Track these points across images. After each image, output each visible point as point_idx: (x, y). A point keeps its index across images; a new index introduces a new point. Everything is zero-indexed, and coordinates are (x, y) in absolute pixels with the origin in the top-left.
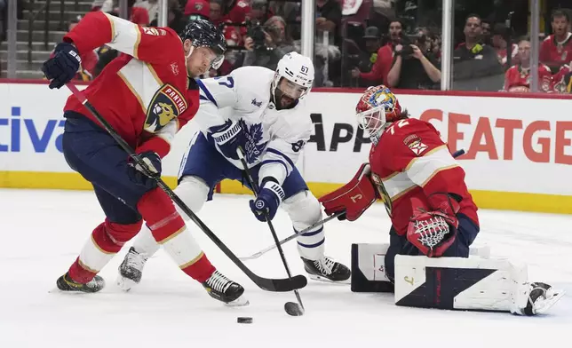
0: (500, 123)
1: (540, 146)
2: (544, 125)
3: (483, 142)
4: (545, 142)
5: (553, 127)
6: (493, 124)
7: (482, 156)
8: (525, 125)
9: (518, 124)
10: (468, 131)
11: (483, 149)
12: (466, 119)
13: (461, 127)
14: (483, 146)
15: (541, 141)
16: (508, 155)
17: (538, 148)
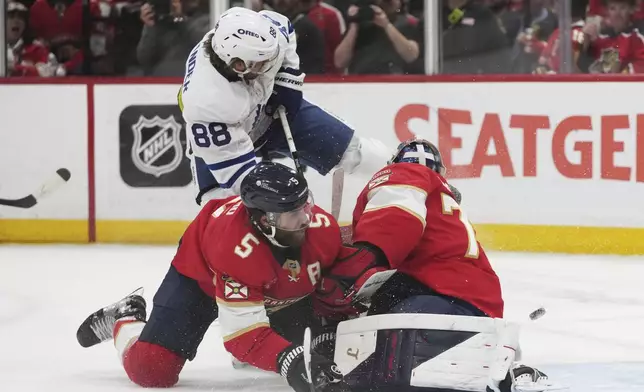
0: (516, 121)
1: (578, 154)
2: (583, 122)
3: (492, 150)
4: (584, 148)
5: (597, 124)
6: (505, 122)
7: (491, 171)
8: (554, 123)
9: (543, 122)
10: (468, 135)
11: (491, 161)
12: (464, 117)
13: (457, 130)
14: (492, 157)
15: (579, 146)
16: (530, 169)
17: (574, 157)
